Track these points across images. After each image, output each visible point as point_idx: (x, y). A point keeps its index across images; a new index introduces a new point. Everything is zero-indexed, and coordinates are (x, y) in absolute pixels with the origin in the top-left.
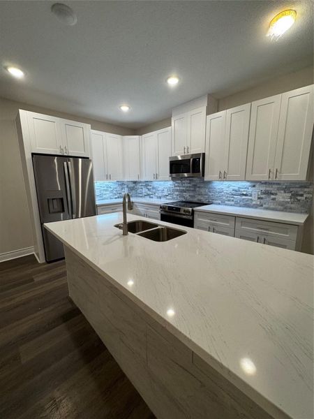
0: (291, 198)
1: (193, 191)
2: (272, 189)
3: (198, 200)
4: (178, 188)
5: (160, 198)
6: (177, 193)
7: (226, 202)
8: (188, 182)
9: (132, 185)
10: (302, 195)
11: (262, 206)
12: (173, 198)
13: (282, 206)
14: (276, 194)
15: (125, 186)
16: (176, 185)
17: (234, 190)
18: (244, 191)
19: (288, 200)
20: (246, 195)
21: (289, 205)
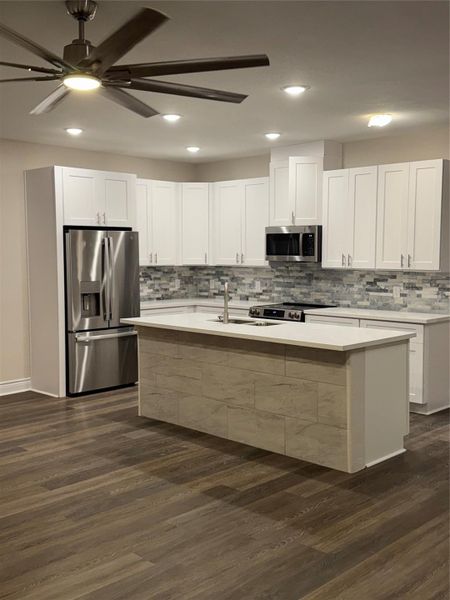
0: (438, 294)
1: (306, 285)
2: (416, 281)
3: (317, 301)
4: (281, 280)
5: (247, 298)
6: (280, 289)
7: (359, 303)
8: (299, 269)
9: (188, 273)
10: (449, 290)
11: (406, 306)
12: (272, 299)
13: (429, 305)
14: (421, 288)
15: (176, 275)
16: (278, 274)
17: (368, 283)
18: (382, 285)
19: (436, 297)
20: (385, 291)
21: (437, 304)
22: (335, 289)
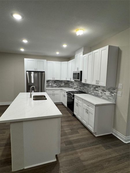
1: (83, 87)
2: (105, 89)
3: (85, 91)
4: (79, 85)
5: (75, 88)
6: (79, 87)
7: (92, 93)
10: (113, 93)
11: (102, 96)
13: (107, 97)
14: (105, 91)
17: (94, 88)
18: (97, 89)
19: (109, 95)
20: (97, 91)
21: (109, 97)
22: (88, 89)
